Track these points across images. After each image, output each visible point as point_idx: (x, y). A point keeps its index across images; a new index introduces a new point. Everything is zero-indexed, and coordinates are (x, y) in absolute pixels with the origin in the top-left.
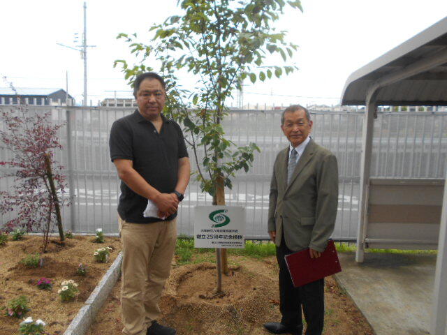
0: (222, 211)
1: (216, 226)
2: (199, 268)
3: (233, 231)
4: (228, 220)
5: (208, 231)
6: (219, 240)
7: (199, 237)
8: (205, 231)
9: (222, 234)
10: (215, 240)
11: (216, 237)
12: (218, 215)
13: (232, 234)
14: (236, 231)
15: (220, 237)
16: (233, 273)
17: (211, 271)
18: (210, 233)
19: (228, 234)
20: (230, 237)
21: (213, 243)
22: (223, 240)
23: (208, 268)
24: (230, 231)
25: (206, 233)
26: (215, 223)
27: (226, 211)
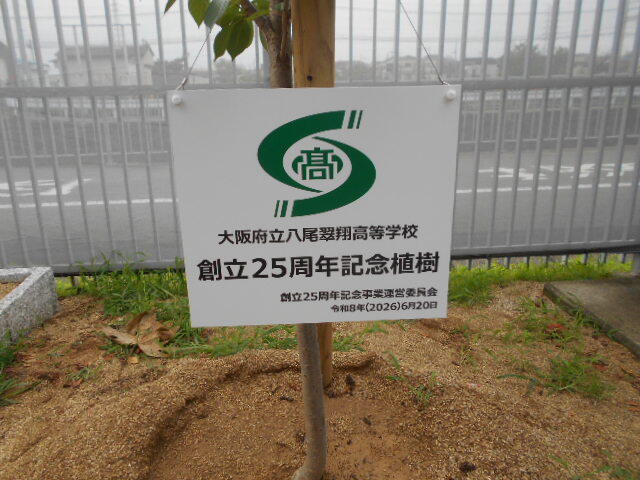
0: (332, 120)
1: (302, 208)
2: (230, 377)
3: (394, 231)
4: (363, 175)
5: (259, 236)
6: (319, 282)
7: (209, 270)
8: (242, 237)
9: (336, 249)
10: (298, 283)
11: (302, 266)
12: (308, 143)
13: (389, 247)
14: (410, 231)
15: (326, 265)
16: (350, 383)
17: (273, 379)
18: (268, 251)
19: (368, 248)
20: (378, 261)
21: (286, 297)
22: (337, 282)
23: (259, 372)
24: (378, 232)
25: (246, 252)
26: (294, 195)
27: (355, 119)
